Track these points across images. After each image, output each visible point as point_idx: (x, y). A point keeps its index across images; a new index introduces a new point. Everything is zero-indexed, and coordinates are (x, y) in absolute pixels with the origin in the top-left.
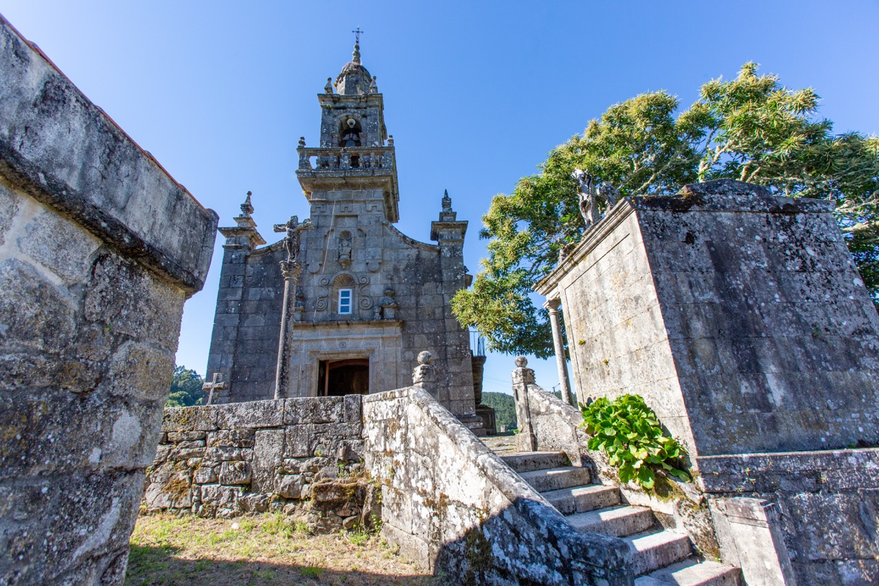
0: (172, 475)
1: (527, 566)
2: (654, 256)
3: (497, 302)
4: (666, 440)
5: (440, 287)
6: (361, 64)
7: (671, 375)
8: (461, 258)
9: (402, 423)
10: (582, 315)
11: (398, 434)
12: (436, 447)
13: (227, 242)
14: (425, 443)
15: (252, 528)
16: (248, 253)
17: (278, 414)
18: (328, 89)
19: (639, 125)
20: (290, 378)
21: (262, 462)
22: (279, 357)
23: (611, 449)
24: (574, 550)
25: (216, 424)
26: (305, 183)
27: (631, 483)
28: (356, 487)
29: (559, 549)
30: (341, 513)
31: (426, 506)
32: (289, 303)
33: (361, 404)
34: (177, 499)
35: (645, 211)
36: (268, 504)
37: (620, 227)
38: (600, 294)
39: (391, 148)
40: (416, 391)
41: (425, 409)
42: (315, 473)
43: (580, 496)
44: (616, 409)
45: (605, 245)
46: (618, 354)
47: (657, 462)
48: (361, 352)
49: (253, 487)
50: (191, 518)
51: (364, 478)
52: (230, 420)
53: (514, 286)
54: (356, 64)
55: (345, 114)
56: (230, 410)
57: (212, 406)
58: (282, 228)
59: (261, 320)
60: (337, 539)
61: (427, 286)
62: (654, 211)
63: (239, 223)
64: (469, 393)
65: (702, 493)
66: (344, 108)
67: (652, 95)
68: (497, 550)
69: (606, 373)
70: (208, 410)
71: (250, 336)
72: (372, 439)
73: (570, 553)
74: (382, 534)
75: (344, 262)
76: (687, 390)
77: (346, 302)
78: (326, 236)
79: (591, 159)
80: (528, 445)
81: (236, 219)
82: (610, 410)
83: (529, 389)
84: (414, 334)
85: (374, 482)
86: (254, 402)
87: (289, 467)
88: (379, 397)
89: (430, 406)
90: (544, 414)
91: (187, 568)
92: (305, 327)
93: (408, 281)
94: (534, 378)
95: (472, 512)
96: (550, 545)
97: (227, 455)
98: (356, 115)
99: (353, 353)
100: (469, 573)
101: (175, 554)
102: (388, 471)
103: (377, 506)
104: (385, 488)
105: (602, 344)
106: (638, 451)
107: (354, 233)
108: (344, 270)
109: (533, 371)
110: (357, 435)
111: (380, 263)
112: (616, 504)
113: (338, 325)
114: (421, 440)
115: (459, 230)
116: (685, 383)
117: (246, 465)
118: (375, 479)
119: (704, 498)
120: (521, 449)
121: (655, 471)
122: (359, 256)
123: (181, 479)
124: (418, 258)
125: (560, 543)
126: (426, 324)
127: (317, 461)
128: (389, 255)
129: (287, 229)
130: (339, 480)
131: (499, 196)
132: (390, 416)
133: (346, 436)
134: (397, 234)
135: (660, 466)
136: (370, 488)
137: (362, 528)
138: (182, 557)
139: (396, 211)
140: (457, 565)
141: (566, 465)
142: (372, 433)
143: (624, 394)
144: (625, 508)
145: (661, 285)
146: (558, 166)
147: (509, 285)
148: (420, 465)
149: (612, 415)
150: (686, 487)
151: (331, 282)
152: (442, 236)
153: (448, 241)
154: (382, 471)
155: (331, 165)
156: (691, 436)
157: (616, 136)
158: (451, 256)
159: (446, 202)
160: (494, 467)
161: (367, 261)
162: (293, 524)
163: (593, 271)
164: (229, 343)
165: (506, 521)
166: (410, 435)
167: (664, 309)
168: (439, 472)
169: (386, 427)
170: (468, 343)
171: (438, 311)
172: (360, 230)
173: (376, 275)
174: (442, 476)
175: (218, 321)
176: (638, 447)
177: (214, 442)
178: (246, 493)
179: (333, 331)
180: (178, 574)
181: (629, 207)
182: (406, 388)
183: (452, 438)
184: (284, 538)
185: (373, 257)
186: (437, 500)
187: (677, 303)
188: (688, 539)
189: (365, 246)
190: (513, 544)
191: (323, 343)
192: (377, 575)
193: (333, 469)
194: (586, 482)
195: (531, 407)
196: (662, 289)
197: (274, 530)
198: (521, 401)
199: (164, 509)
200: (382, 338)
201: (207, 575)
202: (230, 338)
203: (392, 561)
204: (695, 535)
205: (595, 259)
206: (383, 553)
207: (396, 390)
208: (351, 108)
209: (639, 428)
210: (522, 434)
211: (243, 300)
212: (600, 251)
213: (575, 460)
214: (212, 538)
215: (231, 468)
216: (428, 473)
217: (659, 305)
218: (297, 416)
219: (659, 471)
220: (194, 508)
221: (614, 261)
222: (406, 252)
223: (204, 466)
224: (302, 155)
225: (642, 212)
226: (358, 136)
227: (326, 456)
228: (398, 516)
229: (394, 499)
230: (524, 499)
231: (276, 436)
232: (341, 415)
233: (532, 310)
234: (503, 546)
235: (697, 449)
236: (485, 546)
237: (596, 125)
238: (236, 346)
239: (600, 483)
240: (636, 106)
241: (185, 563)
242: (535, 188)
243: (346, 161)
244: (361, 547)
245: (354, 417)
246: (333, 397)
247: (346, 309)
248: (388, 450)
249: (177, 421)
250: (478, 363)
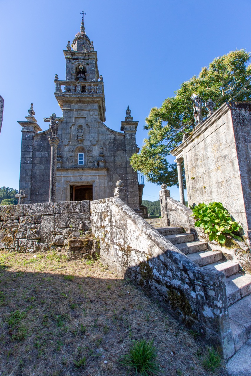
0: (5, 235)
1: (171, 280)
2: (238, 135)
3: (151, 160)
4: (233, 223)
5: (125, 153)
6: (85, 34)
7: (240, 193)
8: (135, 139)
9: (109, 214)
10: (194, 165)
11: (107, 219)
12: (126, 225)
13: (23, 129)
14: (120, 223)
15: (42, 257)
16: (34, 135)
17: (51, 209)
18: (68, 47)
19: (228, 70)
20: (56, 193)
21: (45, 230)
22: (50, 183)
23: (206, 226)
24: (197, 276)
25: (23, 213)
26: (59, 100)
27: (214, 241)
28: (88, 241)
29: (188, 275)
30: (82, 252)
31: (121, 251)
32: (54, 158)
33: (90, 205)
34: (8, 245)
35: (235, 110)
36: (49, 247)
37: (220, 120)
38: (205, 155)
39: (102, 82)
40: (115, 199)
41: (120, 208)
42: (70, 234)
43: (191, 247)
44: (210, 209)
45: (210, 130)
46: (211, 183)
47: (228, 232)
48: (89, 182)
49: (42, 240)
50: (15, 253)
51: (92, 237)
52: (29, 211)
53: (159, 153)
54: (83, 33)
55: (78, 63)
56: (29, 207)
57: (20, 205)
58: (48, 120)
59: (42, 167)
60: (80, 262)
61: (119, 152)
62: (240, 110)
63: (28, 119)
64: (137, 200)
65: (248, 246)
66: (77, 59)
67: (238, 52)
68: (155, 272)
69: (204, 192)
70: (18, 207)
71: (38, 174)
72: (95, 220)
73: (194, 277)
74: (100, 260)
75: (80, 140)
76: (246, 200)
77: (81, 159)
78: (71, 127)
79: (202, 88)
80: (166, 224)
81: (26, 117)
82: (206, 209)
83: (167, 199)
84: (113, 174)
85: (96, 239)
86: (40, 204)
87: (58, 232)
88: (98, 202)
89: (123, 206)
90: (174, 210)
91: (12, 276)
92: (63, 170)
93: (110, 150)
94: (170, 194)
95: (143, 255)
96: (183, 273)
97: (29, 226)
98: (83, 63)
99: (85, 182)
100: (141, 280)
101: (7, 269)
102: (102, 235)
103: (98, 249)
104: (101, 242)
105: (203, 179)
106: (219, 227)
107: (84, 126)
108: (80, 144)
109: (169, 191)
110: (88, 218)
111: (97, 141)
112: (206, 250)
113: (78, 169)
114: (118, 222)
115: (134, 126)
116: (246, 197)
117: (38, 231)
118: (97, 238)
119: (249, 248)
120: (162, 225)
121: (226, 236)
122: (87, 137)
123: (9, 237)
124: (115, 139)
125: (189, 272)
126: (118, 170)
127: (70, 230)
128: (101, 137)
129: (51, 120)
130: (81, 238)
131: (155, 108)
132: (103, 210)
133: (83, 219)
134: (105, 127)
135: (229, 234)
136: (95, 241)
137: (91, 258)
138: (11, 270)
139: (104, 116)
140: (135, 276)
141: (183, 233)
142: (95, 218)
143: (213, 202)
144: (210, 252)
145: (240, 149)
146: (185, 92)
147: (157, 152)
148: (118, 233)
149: (208, 211)
150: (241, 244)
151: (74, 150)
152: (126, 129)
153: (129, 131)
154: (100, 234)
155: (72, 90)
156: (246, 221)
157: (215, 76)
158: (130, 138)
159: (128, 112)
160: (155, 235)
161: (91, 140)
162: (61, 256)
163: (202, 143)
164: (28, 177)
165: (160, 260)
166: (113, 219)
167: (240, 161)
168: (127, 236)
169: (101, 215)
170: (137, 178)
171: (124, 164)
172: (87, 125)
173: (95, 146)
174: (129, 238)
175: (22, 168)
176: (220, 226)
177: (23, 221)
178: (39, 242)
179: (76, 172)
180: (8, 278)
181: (228, 108)
182: (111, 198)
183: (134, 221)
184: (57, 262)
185: (93, 138)
186: (126, 248)
187: (246, 159)
188: (239, 265)
189: (90, 132)
190: (164, 270)
191: (72, 178)
192: (99, 279)
193: (78, 233)
194: (192, 240)
195: (168, 207)
196: (240, 151)
197: (52, 259)
198: (164, 204)
199: (3, 249)
200: (98, 176)
201: (22, 279)
202: (29, 175)
203: (105, 273)
204: (242, 264)
205: (204, 137)
206: (101, 269)
207: (106, 199)
208: (80, 59)
209: (221, 217)
210: (163, 219)
211: (33, 157)
212: (206, 133)
213: (187, 230)
214: (24, 262)
215: (32, 232)
216: (122, 236)
217: (237, 160)
218: (60, 210)
219: (228, 236)
220: (16, 249)
221: (214, 138)
222: (109, 136)
223: (19, 231)
224: (57, 84)
225: (234, 110)
226: (85, 76)
227: (74, 228)
228: (107, 254)
229: (106, 247)
230: (171, 251)
231: (51, 219)
232: (81, 210)
233: (167, 164)
234: (159, 270)
235: (248, 227)
236: (150, 270)
237: (205, 70)
238: (31, 178)
239: (199, 240)
240: (228, 58)
241: (12, 273)
242: (173, 104)
243: (79, 89)
244: (91, 266)
245: (87, 211)
246: (76, 202)
247: (82, 162)
248: (103, 225)
249: (4, 211)
250: (141, 187)
